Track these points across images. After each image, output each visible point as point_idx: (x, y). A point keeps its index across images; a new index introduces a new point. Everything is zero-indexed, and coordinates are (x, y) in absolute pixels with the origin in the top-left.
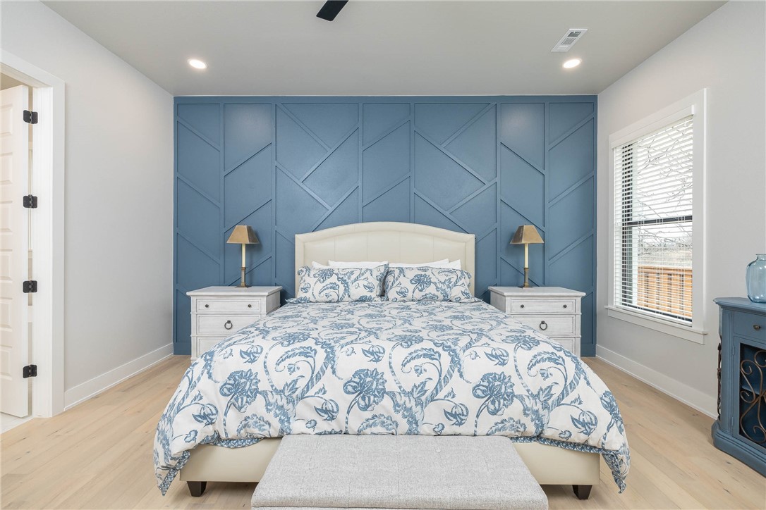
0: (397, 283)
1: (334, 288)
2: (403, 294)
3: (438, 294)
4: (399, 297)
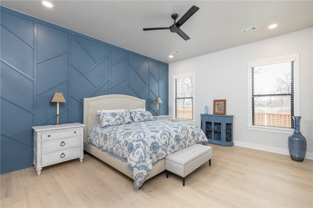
0: (136, 116)
1: (119, 120)
2: (139, 119)
3: (148, 119)
4: (138, 121)
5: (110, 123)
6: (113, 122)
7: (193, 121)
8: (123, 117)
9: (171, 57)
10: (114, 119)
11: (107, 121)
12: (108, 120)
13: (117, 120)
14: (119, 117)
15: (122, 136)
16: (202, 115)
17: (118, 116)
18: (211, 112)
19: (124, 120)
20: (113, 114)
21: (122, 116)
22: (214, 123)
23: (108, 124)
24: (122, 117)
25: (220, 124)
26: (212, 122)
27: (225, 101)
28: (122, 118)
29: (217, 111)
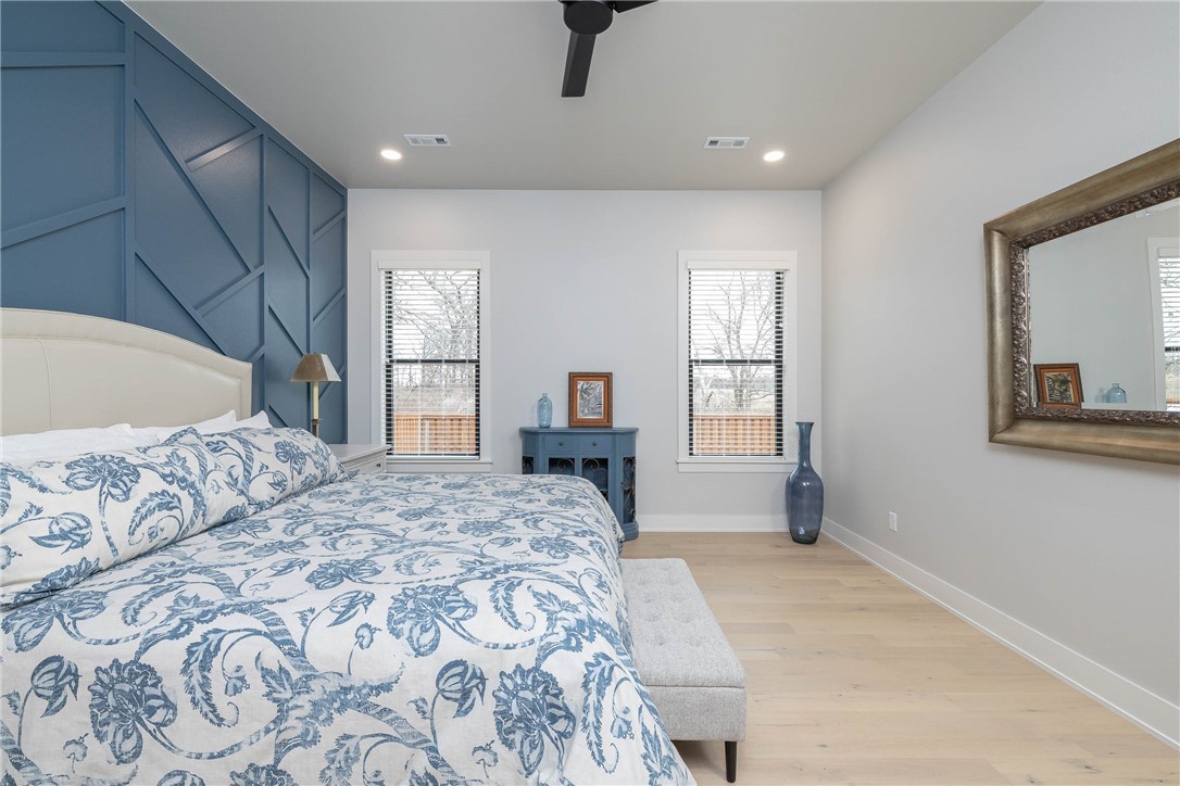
5: (96, 551)
6: (121, 539)
7: (482, 460)
8: (192, 485)
9: (391, 155)
10: (120, 514)
11: (52, 536)
12: (67, 525)
13: (151, 511)
14: (161, 485)
15: (384, 637)
16: (528, 435)
17: (150, 483)
18: (559, 421)
19: (199, 503)
20: (97, 470)
21: (181, 473)
22: (584, 460)
23: (73, 558)
24: (184, 483)
25: (604, 462)
26: (573, 460)
27: (607, 378)
28: (184, 495)
29: (580, 416)
